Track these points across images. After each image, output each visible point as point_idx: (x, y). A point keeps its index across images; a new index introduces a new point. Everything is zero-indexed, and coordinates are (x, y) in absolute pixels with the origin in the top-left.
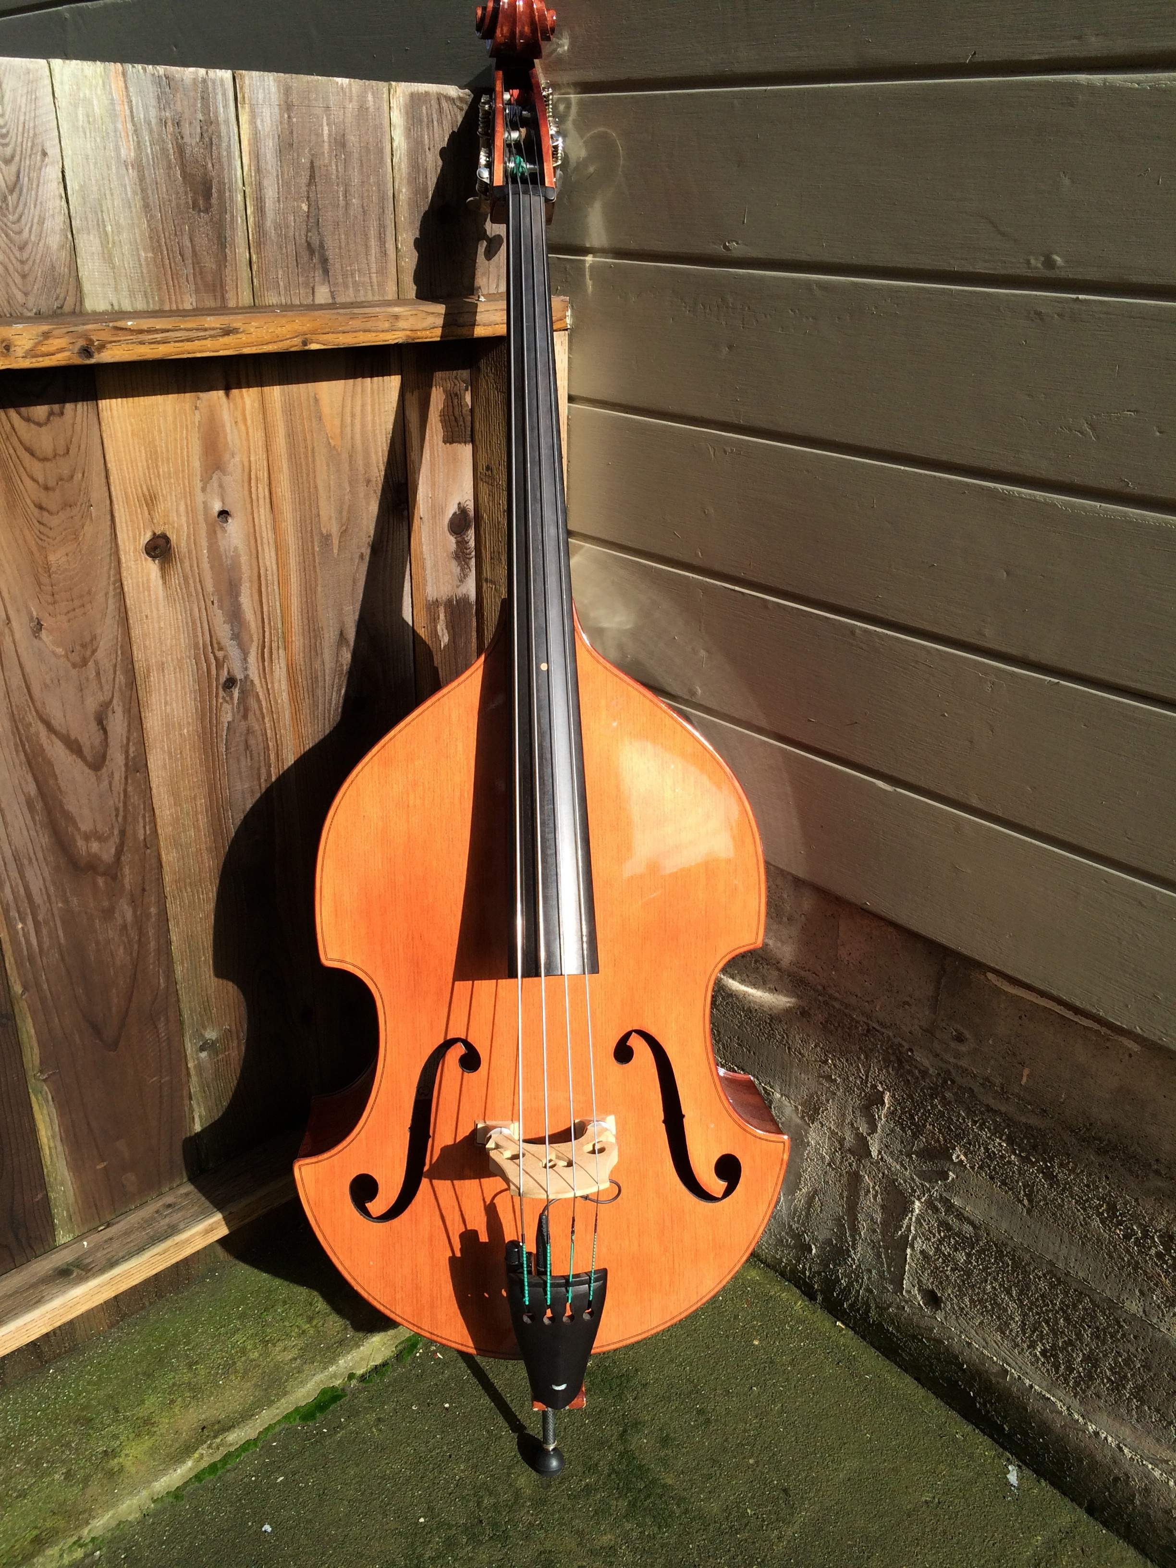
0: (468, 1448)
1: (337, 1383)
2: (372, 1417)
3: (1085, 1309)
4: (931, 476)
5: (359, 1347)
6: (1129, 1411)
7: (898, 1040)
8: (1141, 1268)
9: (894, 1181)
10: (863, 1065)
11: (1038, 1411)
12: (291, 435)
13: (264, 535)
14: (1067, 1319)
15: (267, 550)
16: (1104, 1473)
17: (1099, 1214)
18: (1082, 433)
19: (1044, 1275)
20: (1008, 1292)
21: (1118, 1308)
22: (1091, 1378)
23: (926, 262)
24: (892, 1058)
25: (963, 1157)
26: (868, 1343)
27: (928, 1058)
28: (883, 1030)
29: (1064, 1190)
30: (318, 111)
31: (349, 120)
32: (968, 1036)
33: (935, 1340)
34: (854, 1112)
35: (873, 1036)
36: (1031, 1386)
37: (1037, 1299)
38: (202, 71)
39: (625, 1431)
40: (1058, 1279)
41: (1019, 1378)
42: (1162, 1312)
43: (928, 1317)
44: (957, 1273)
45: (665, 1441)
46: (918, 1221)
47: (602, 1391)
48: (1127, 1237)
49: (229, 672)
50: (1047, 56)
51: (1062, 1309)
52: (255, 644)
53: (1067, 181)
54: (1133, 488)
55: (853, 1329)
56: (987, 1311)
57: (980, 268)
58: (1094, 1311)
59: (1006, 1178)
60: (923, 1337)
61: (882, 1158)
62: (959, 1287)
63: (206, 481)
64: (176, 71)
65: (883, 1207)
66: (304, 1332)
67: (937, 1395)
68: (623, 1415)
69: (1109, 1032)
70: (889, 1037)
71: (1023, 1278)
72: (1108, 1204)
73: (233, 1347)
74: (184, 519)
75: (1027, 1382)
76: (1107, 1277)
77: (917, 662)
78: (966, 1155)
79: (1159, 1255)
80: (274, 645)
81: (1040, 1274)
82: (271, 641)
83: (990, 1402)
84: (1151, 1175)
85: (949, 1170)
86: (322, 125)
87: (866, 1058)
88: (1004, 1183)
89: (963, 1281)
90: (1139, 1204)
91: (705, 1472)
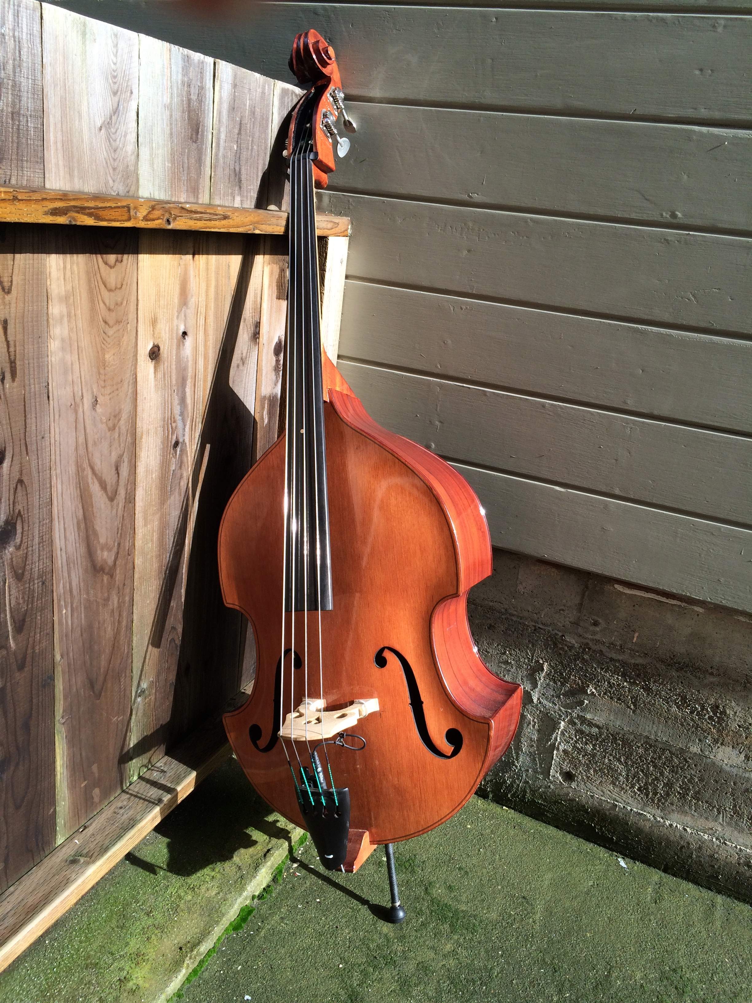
0: (344, 920)
1: (248, 902)
2: (277, 918)
3: (666, 757)
4: (598, 321)
5: (255, 877)
6: (690, 807)
7: (553, 632)
8: (700, 727)
9: (547, 714)
10: (530, 651)
11: (635, 823)
12: (217, 287)
13: (200, 349)
14: (655, 766)
15: (200, 359)
16: (674, 846)
17: (676, 704)
18: (689, 300)
19: (642, 745)
20: (619, 760)
21: (686, 752)
22: (668, 795)
23: (601, 212)
24: (550, 643)
25: (594, 690)
26: (523, 814)
27: (574, 639)
28: (545, 628)
29: (656, 695)
30: (246, 91)
31: (257, 99)
32: (601, 621)
33: (570, 800)
34: (522, 679)
35: (538, 632)
36: (631, 810)
37: (637, 760)
38: (202, 56)
39: (426, 889)
40: (651, 746)
41: (624, 807)
42: (712, 747)
43: (567, 787)
44: (586, 757)
45: (450, 888)
46: (562, 733)
47: (402, 871)
48: (692, 712)
49: (177, 437)
50: (677, 116)
51: (652, 761)
52: (189, 419)
53: (685, 177)
54: (717, 326)
55: (513, 809)
56: (605, 775)
57: (634, 216)
58: (672, 757)
59: (621, 696)
60: (561, 800)
61: (540, 702)
62: (587, 765)
63: (179, 312)
64: (191, 53)
65: (538, 731)
66: (213, 877)
67: (569, 832)
68: (421, 880)
69: (686, 605)
70: (549, 632)
71: (629, 750)
72: (682, 697)
73: (171, 897)
74: (167, 335)
75: (629, 808)
76: (680, 737)
77: (584, 420)
78: (595, 689)
79: (710, 718)
80: (197, 420)
81: (639, 745)
82: (196, 417)
83: (605, 826)
84: (708, 676)
85: (584, 699)
86: (246, 100)
87: (533, 646)
88: (619, 699)
89: (590, 761)
90: (700, 693)
91: (479, 899)
